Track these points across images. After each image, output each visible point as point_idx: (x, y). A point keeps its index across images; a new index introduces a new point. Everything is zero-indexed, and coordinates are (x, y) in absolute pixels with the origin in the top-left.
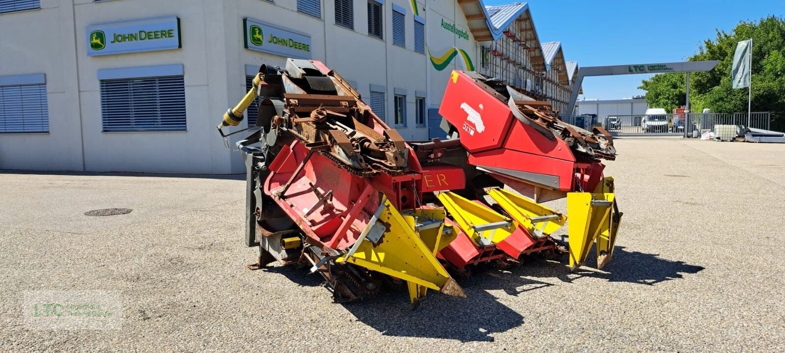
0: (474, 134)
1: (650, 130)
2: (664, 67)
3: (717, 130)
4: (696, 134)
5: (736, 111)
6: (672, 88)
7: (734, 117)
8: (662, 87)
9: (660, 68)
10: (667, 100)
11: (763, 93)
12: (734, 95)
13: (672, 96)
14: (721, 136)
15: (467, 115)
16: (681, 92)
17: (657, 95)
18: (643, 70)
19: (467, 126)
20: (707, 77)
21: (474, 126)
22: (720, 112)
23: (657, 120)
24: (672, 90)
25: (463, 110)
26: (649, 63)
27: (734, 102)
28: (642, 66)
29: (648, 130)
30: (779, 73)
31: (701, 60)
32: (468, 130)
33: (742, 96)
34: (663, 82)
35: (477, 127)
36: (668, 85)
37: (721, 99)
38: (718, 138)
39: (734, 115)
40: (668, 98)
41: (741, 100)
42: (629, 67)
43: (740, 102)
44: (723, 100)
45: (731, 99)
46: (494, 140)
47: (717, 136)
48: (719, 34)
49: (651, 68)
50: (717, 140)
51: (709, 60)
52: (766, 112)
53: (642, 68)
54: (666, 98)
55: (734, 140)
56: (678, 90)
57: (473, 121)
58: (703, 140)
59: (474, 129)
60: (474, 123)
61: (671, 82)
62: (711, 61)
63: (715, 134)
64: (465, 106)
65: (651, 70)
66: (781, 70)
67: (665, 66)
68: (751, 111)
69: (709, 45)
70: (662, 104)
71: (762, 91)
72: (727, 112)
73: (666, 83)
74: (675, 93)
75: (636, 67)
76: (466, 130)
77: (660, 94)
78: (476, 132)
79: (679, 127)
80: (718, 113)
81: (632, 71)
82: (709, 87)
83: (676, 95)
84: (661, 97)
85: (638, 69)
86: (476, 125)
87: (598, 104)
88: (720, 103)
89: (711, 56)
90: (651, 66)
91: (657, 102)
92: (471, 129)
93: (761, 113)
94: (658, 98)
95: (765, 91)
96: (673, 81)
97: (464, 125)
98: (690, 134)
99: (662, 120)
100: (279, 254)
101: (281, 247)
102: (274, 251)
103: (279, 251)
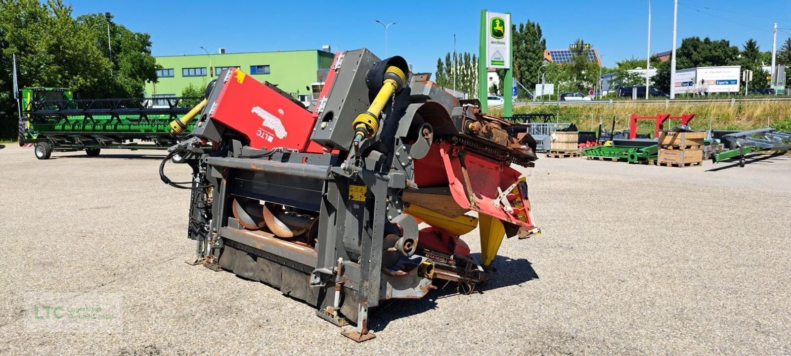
0: (273, 141)
15: (262, 120)
19: (262, 132)
21: (272, 132)
25: (255, 114)
32: (265, 136)
35: (276, 133)
46: (298, 145)
57: (271, 127)
59: (272, 135)
60: (272, 129)
64: (257, 110)
76: (262, 137)
78: (276, 138)
86: (276, 130)
92: (269, 135)
97: (259, 131)
100: (415, 289)
101: (418, 278)
102: (405, 290)
103: (414, 286)
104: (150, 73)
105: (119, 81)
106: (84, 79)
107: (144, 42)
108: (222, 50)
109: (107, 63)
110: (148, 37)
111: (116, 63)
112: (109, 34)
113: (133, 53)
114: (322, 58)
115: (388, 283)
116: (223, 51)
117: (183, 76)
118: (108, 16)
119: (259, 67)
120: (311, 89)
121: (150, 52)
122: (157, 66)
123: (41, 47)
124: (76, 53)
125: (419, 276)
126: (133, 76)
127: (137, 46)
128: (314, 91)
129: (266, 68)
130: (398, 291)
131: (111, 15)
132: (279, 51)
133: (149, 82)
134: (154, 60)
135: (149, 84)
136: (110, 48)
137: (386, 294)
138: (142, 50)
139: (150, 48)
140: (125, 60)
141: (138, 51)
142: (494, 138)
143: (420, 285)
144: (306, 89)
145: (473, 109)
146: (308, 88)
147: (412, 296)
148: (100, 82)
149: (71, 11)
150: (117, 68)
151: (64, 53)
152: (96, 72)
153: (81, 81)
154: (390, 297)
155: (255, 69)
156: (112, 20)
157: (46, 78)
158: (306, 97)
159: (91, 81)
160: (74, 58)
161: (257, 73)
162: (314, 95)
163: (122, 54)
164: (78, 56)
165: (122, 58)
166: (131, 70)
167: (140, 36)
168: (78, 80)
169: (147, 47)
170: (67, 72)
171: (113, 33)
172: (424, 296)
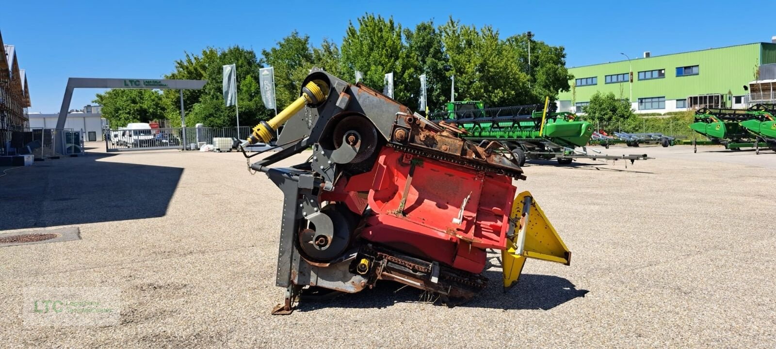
1: (137, 144)
2: (159, 84)
3: (217, 143)
4: (194, 146)
5: (224, 126)
6: (132, 103)
7: (224, 131)
8: (120, 103)
9: (156, 84)
10: (128, 115)
11: (245, 110)
12: (222, 112)
13: (133, 111)
14: (220, 147)
16: (141, 107)
17: (117, 110)
18: (139, 85)
20: (187, 94)
22: (213, 126)
23: (142, 134)
24: (133, 105)
26: (145, 78)
27: (222, 117)
28: (138, 81)
29: (135, 145)
30: (253, 94)
31: (180, 79)
33: (229, 113)
34: (122, 97)
36: (128, 100)
37: (211, 115)
38: (219, 149)
39: (223, 129)
40: (129, 113)
41: (228, 116)
42: (125, 81)
43: (228, 118)
44: (214, 117)
45: (220, 115)
47: (218, 148)
48: (188, 56)
49: (146, 83)
50: (217, 151)
51: (188, 79)
52: (247, 127)
53: (137, 83)
54: (126, 113)
55: (230, 151)
56: (138, 105)
58: (202, 152)
61: (130, 97)
62: (188, 80)
63: (215, 146)
65: (147, 85)
66: (254, 92)
67: (160, 82)
68: (239, 126)
69: (181, 65)
70: (123, 118)
71: (244, 109)
72: (218, 126)
73: (125, 98)
74: (135, 108)
75: (131, 81)
77: (119, 109)
79: (163, 141)
80: (210, 128)
81: (128, 85)
82: (189, 104)
83: (137, 110)
84: (122, 112)
85: (133, 83)
87: (44, 118)
88: (211, 119)
89: (188, 75)
90: (146, 82)
91: (117, 116)
93: (244, 127)
94: (117, 113)
95: (246, 109)
96: (132, 97)
98: (188, 147)
99: (147, 134)
100: (346, 283)
101: (349, 274)
102: (332, 282)
103: (345, 279)
104: (561, 83)
105: (534, 93)
106: (502, 92)
107: (558, 56)
108: (646, 54)
109: (524, 77)
110: (562, 49)
111: (533, 75)
112: (529, 51)
113: (548, 66)
114: (767, 51)
115: (312, 272)
116: (648, 55)
117: (606, 83)
118: (530, 35)
119: (686, 68)
120: (749, 89)
121: (564, 64)
122: (569, 76)
123: (470, 68)
124: (498, 70)
125: (351, 272)
126: (546, 86)
127: (551, 59)
128: (752, 91)
129: (694, 69)
130: (324, 280)
131: (532, 34)
132: (711, 49)
133: (562, 91)
134: (566, 71)
135: (561, 93)
136: (529, 63)
137: (310, 281)
138: (556, 63)
139: (565, 59)
140: (541, 73)
141: (552, 63)
142: (439, 146)
143: (352, 280)
144: (744, 89)
145: (405, 117)
146: (746, 88)
147: (341, 289)
148: (518, 95)
149: (499, 34)
150: (534, 81)
151: (489, 71)
152: (514, 85)
153: (501, 94)
154: (315, 284)
155: (682, 71)
156: (532, 39)
157: (473, 93)
158: (743, 99)
159: (508, 94)
160: (497, 74)
161: (683, 74)
162: (752, 95)
163: (539, 67)
164: (500, 72)
165: (539, 71)
166: (546, 83)
167: (556, 49)
168: (499, 93)
169: (562, 59)
170: (491, 87)
171: (533, 49)
172: (358, 293)
